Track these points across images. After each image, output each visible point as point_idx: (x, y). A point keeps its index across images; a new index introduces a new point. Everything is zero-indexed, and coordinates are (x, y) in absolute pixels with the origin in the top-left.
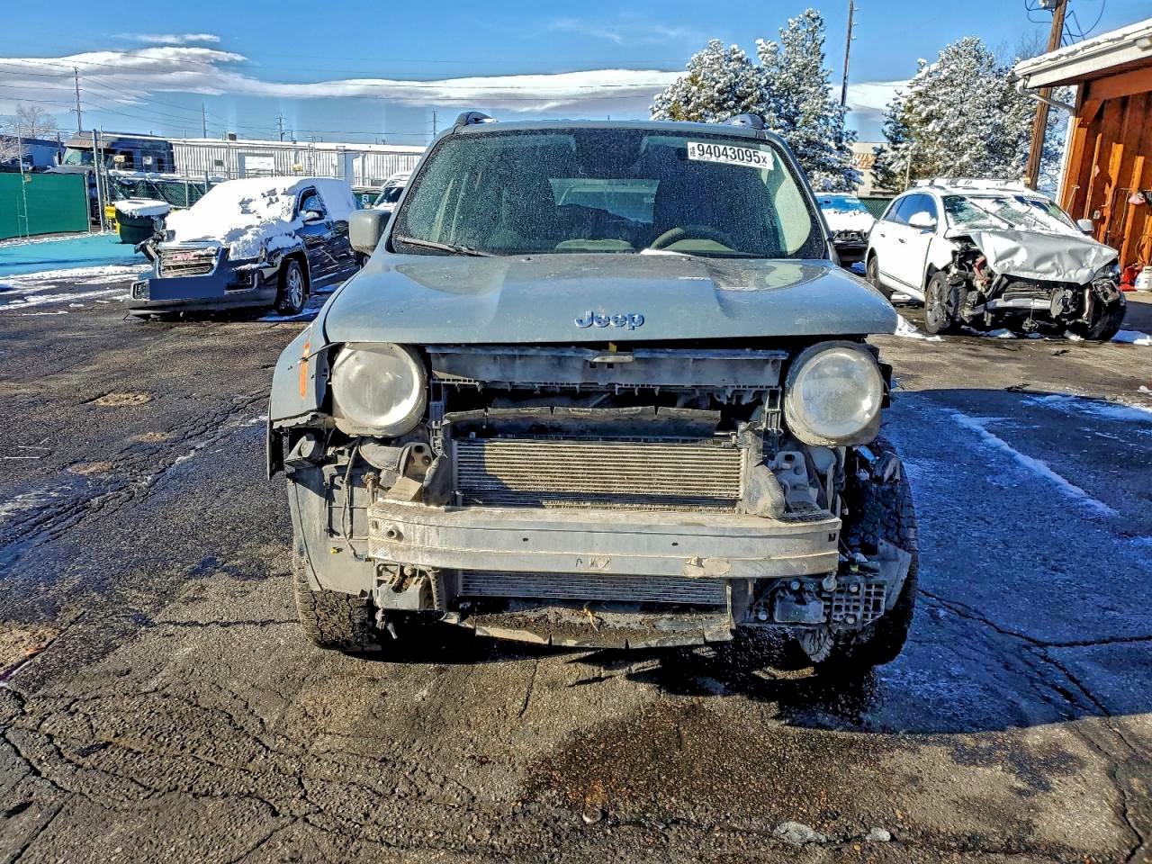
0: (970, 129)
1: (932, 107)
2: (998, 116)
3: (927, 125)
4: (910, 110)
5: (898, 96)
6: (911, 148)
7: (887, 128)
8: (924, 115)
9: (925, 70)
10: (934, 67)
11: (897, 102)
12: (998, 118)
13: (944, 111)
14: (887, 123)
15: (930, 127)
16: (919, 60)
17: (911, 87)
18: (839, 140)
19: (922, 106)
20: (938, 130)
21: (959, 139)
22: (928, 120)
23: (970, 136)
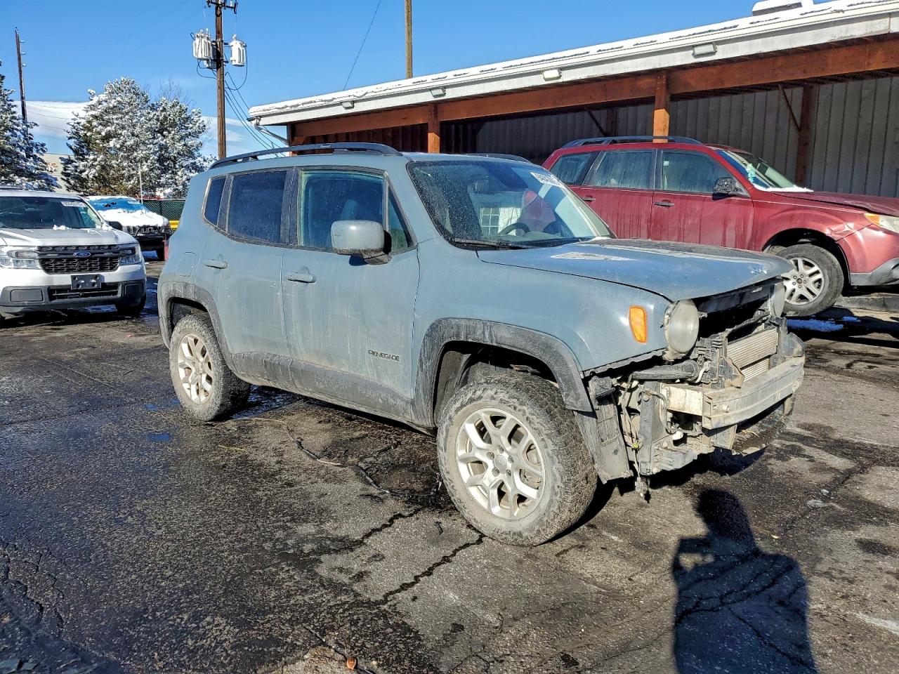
0: (142, 147)
1: (109, 128)
2: (160, 139)
3: (108, 142)
4: (89, 129)
5: (75, 117)
6: (99, 159)
7: (72, 142)
8: (103, 134)
9: (96, 99)
10: (103, 97)
11: (76, 122)
12: (160, 140)
13: (120, 132)
14: (70, 138)
15: (112, 144)
16: (89, 90)
17: (87, 111)
18: (29, 150)
19: (100, 127)
20: (118, 146)
21: (135, 154)
22: (107, 138)
23: (144, 152)
